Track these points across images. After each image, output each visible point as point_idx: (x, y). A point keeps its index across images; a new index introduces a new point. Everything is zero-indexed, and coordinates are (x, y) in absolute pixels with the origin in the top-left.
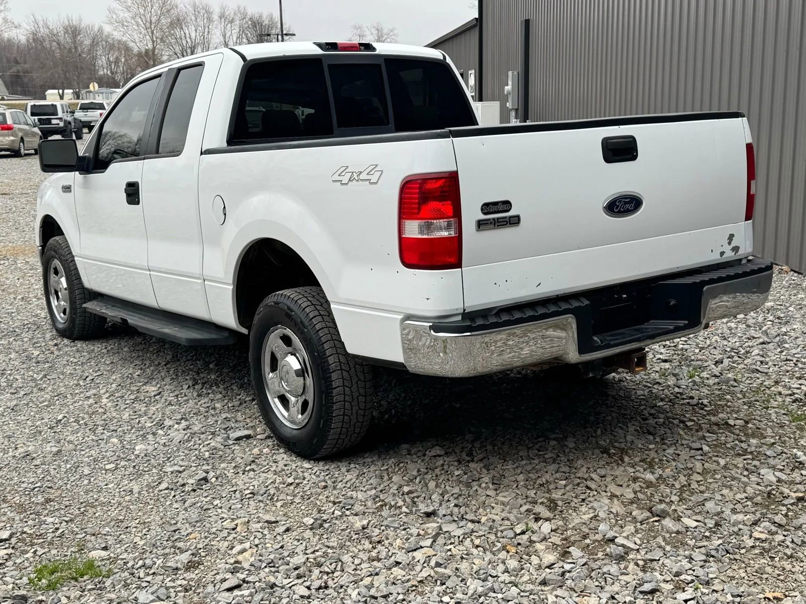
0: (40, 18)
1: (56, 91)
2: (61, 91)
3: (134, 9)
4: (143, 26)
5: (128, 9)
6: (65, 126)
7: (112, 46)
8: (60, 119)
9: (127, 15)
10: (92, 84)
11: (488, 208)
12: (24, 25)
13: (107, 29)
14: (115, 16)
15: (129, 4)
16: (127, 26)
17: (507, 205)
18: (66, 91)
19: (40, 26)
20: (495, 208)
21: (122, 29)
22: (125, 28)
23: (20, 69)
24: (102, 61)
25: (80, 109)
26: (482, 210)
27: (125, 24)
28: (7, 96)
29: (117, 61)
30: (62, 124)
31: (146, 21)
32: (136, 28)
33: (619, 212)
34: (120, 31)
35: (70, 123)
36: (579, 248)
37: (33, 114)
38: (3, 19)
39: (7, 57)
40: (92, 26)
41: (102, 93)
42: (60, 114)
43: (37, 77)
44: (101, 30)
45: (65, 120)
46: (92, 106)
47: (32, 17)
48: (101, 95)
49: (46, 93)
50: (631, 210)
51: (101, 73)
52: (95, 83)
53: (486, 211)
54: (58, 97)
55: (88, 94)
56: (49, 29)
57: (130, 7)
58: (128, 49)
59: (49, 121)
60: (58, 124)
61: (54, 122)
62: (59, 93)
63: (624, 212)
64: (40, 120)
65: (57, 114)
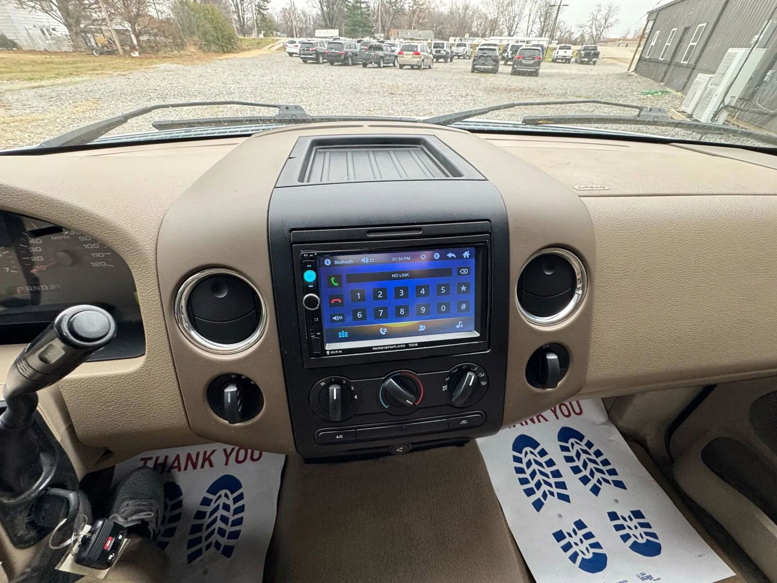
8: (444, 51)
18: (457, 38)
30: (445, 53)
35: (448, 53)
37: (434, 47)
42: (445, 48)
45: (446, 51)
46: (462, 45)
59: (439, 52)
61: (442, 52)
64: (436, 51)
65: (443, 48)
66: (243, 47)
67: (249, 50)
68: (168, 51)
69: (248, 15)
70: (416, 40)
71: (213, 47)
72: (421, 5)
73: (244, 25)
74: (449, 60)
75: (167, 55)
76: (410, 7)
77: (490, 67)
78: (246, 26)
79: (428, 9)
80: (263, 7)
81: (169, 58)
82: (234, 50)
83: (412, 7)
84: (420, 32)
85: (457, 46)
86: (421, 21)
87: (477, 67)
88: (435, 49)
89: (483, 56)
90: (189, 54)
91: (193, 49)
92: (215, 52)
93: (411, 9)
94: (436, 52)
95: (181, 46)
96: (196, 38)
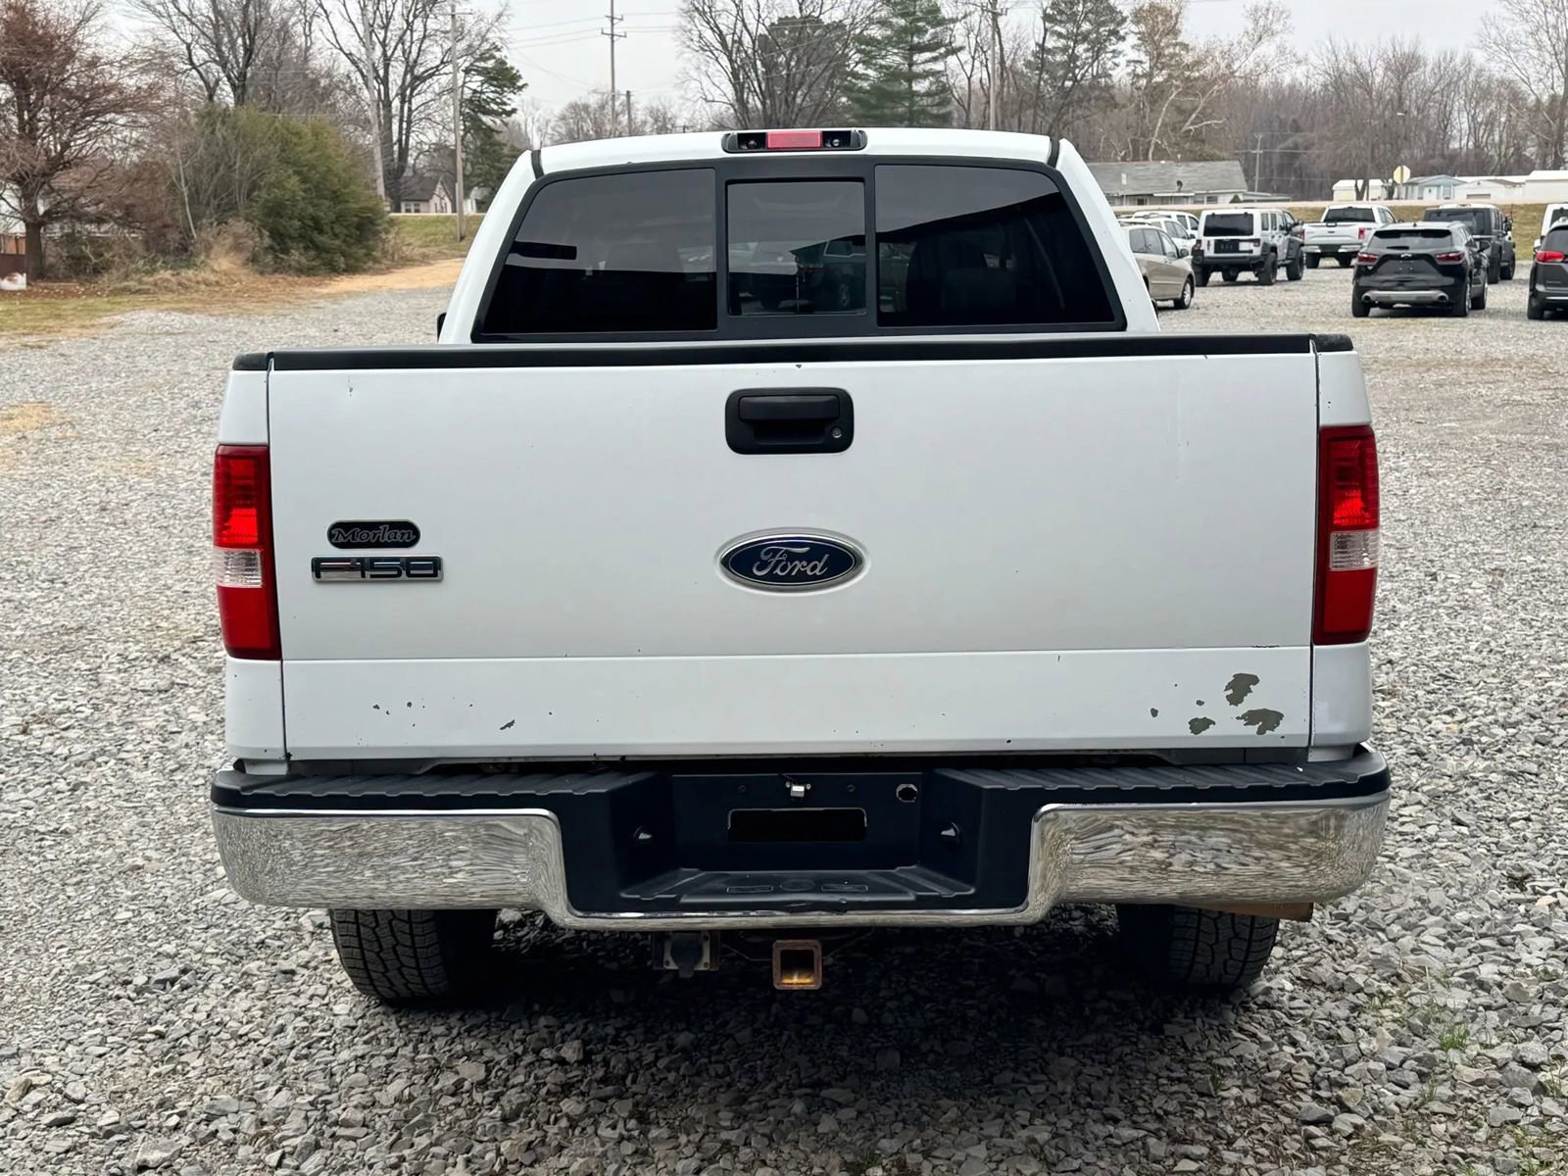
0: (1343, 45)
1: (1352, 183)
2: (1360, 183)
3: (1537, 16)
4: (1550, 49)
5: (1524, 15)
6: (1264, 255)
7: (1483, 93)
8: (1256, 241)
9: (1521, 29)
10: (1399, 168)
11: (345, 533)
12: (1313, 58)
13: (1479, 58)
14: (1494, 32)
15: (1528, 7)
16: (1515, 51)
17: (406, 532)
18: (1373, 183)
19: (1340, 57)
20: (366, 535)
21: (1505, 58)
22: (1512, 54)
23: (1300, 141)
24: (1461, 122)
25: (1326, 220)
26: (331, 536)
27: (1514, 46)
28: (1244, 194)
29: (1491, 122)
30: (1257, 251)
31: (1558, 39)
32: (1535, 53)
33: (771, 577)
34: (1502, 61)
35: (1274, 249)
36: (639, 653)
38: (1278, 47)
39: (1281, 121)
40: (1452, 53)
41: (1439, 186)
42: (1257, 233)
43: (1319, 158)
44: (1468, 63)
45: (1265, 244)
46: (1351, 215)
47: (1328, 43)
48: (1434, 190)
49: (1335, 187)
50: (815, 578)
51: (1455, 145)
52: (1405, 167)
53: (341, 540)
54: (1354, 194)
55: (1410, 188)
56: (1355, 63)
57: (1528, 12)
58: (1516, 97)
59: (1234, 246)
60: (1251, 251)
61: (1243, 246)
62: (1356, 186)
63: (788, 579)
64: (1218, 243)
65: (1251, 233)
66: (407, 251)
67: (424, 260)
68: (137, 271)
69: (425, 136)
70: (1164, 200)
71: (296, 256)
72: (1188, 67)
73: (402, 169)
74: (1282, 274)
75: (132, 284)
76: (1137, 76)
77: (1435, 294)
78: (408, 173)
79: (1224, 78)
80: (494, 106)
81: (138, 292)
82: (370, 264)
83: (1149, 76)
84: (1181, 171)
85: (1327, 220)
86: (1187, 126)
87: (1373, 294)
88: (1212, 239)
89: (1398, 257)
90: (213, 278)
91: (224, 263)
92: (301, 271)
93: (1143, 82)
94: (1219, 247)
95: (183, 253)
96: (239, 226)
